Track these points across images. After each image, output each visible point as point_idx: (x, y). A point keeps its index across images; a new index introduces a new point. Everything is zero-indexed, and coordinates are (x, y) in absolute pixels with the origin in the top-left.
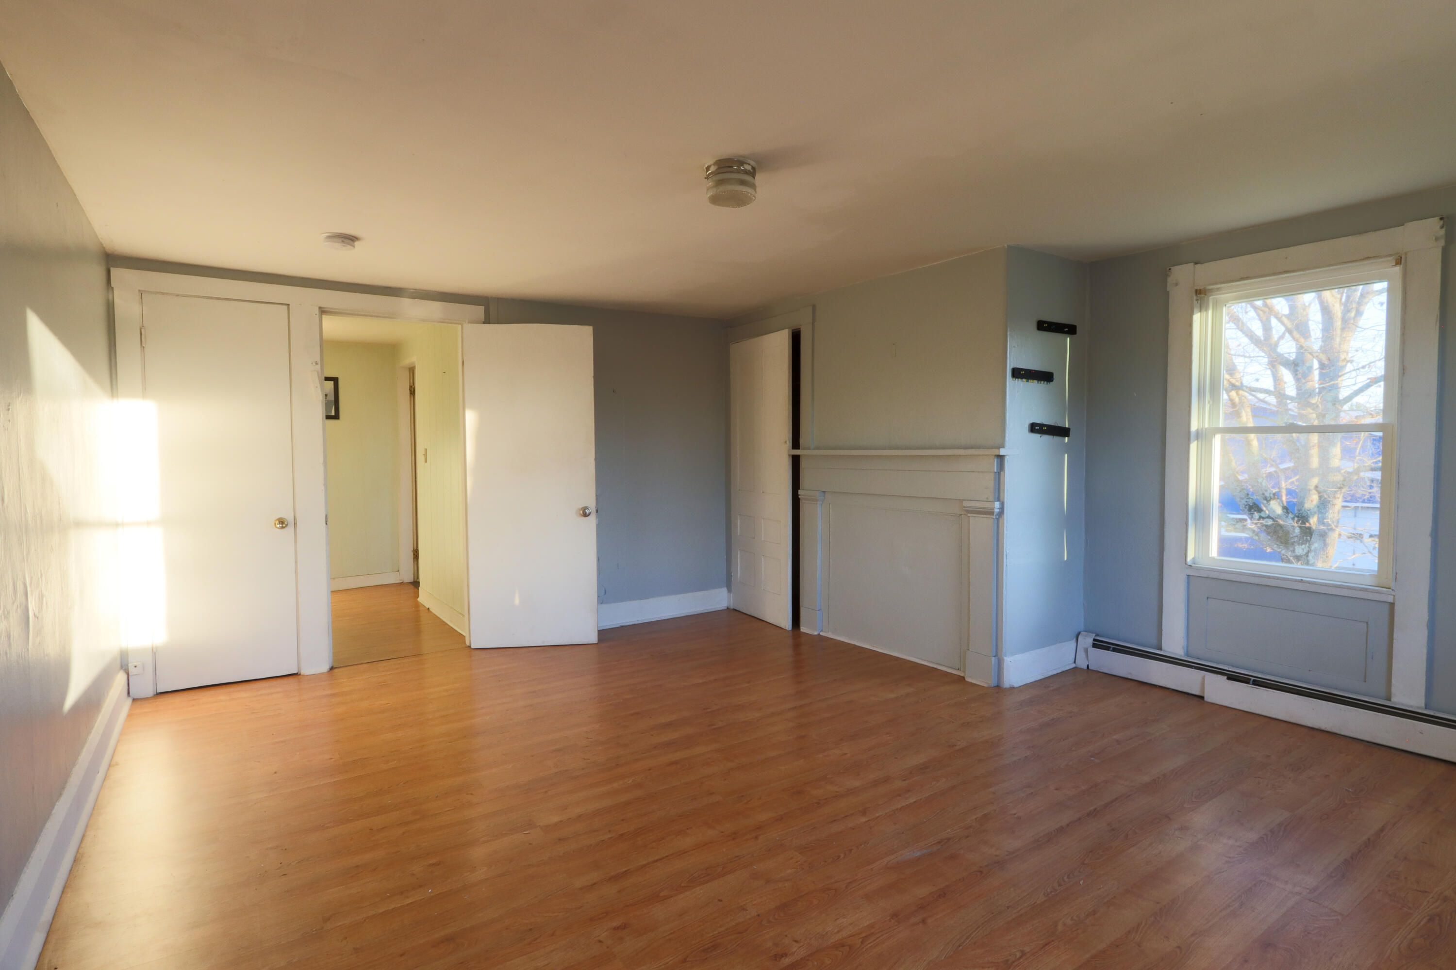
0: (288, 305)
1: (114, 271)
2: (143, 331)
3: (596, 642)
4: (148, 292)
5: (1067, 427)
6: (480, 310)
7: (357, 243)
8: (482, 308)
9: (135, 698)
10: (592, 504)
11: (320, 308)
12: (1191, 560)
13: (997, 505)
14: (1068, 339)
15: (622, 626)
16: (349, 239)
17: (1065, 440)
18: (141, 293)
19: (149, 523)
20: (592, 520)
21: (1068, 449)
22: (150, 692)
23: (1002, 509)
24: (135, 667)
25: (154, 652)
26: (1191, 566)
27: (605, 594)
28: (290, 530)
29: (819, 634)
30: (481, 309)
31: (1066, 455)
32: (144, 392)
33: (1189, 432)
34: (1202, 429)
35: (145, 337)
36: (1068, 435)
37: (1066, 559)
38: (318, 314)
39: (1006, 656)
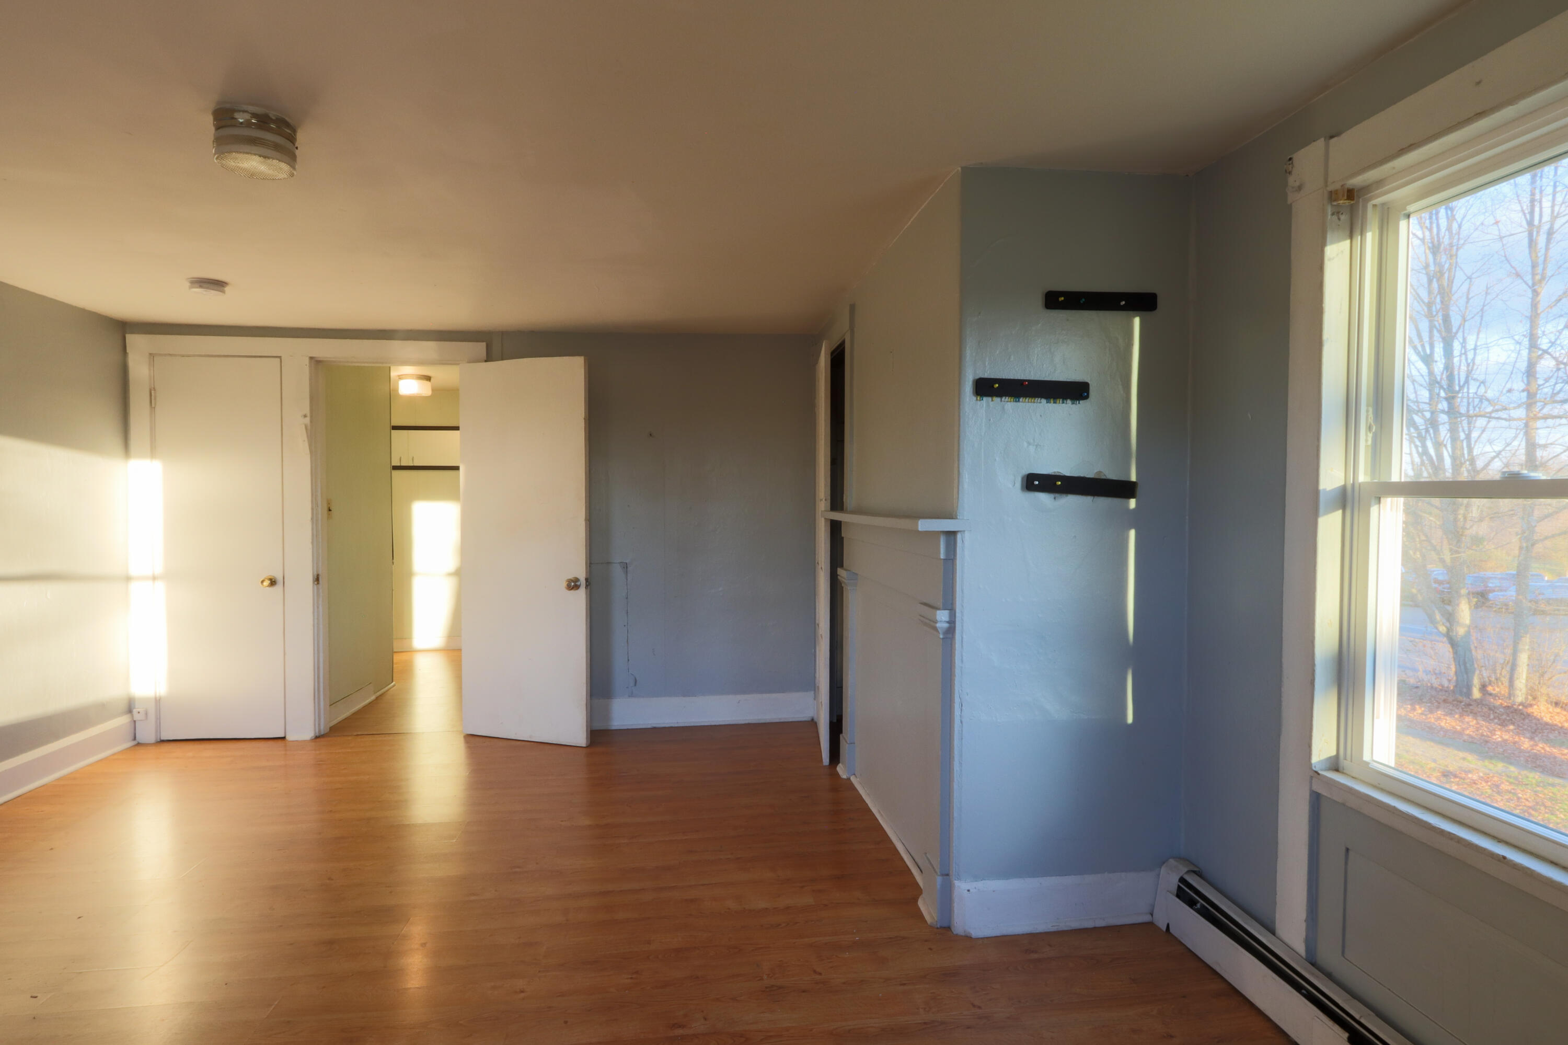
0: (280, 357)
1: (128, 337)
2: (153, 392)
3: (585, 746)
4: (160, 355)
5: (1133, 478)
6: (481, 348)
7: (227, 289)
8: (484, 344)
9: (140, 742)
10: (581, 574)
11: (311, 358)
12: (1319, 762)
13: (942, 616)
14: (1137, 321)
15: (655, 728)
16: (218, 285)
17: (1128, 504)
18: (152, 356)
19: (154, 578)
20: (581, 594)
21: (1134, 520)
22: (151, 738)
23: (952, 622)
24: (139, 712)
25: (158, 701)
26: (1319, 774)
27: (635, 685)
28: (278, 589)
29: (849, 779)
30: (483, 346)
31: (1132, 534)
32: (153, 452)
33: (1316, 492)
34: (1353, 485)
35: (155, 399)
36: (1132, 495)
37: (1130, 719)
38: (308, 364)
39: (959, 879)
